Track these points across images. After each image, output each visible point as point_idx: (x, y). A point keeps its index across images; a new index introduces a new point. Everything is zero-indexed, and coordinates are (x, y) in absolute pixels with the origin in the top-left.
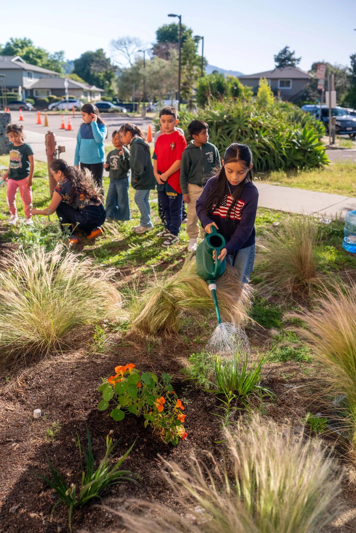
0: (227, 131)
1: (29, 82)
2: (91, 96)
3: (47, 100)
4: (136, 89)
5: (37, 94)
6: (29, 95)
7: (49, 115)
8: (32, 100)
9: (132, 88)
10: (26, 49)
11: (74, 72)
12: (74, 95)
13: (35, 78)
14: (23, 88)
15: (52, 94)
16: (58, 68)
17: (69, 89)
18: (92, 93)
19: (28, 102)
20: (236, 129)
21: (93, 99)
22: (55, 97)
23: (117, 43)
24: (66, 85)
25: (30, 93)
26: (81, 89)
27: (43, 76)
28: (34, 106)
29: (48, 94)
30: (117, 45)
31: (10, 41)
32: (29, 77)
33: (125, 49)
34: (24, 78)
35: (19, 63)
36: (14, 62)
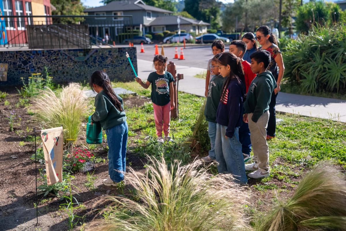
0: (332, 55)
1: (148, 21)
2: (198, 30)
3: (163, 35)
4: (239, 21)
5: (154, 30)
6: (148, 31)
7: (164, 47)
8: (150, 36)
9: (235, 20)
11: (184, 10)
12: (185, 29)
13: (153, 16)
14: (143, 26)
15: (167, 30)
16: (171, 8)
17: (181, 25)
18: (199, 27)
19: (147, 37)
20: (341, 52)
21: (200, 32)
22: (169, 32)
24: (179, 21)
25: (149, 29)
26: (191, 24)
27: (159, 14)
28: (152, 40)
29: (163, 30)
32: (148, 16)
34: (144, 18)
35: (140, 5)
36: (138, 5)
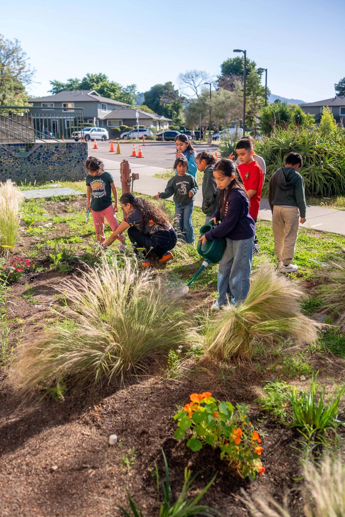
1: (103, 114)
2: (160, 125)
3: (119, 130)
4: (203, 118)
5: (111, 124)
6: (103, 125)
9: (199, 117)
10: (101, 84)
11: (144, 104)
12: (144, 124)
13: (108, 109)
14: (98, 119)
15: (124, 124)
16: (129, 100)
18: (161, 123)
23: (185, 76)
25: (103, 123)
26: (152, 119)
27: (116, 107)
29: (120, 124)
30: (185, 78)
31: (86, 77)
32: (103, 109)
33: (192, 82)
34: (99, 110)
35: (94, 96)
36: (91, 95)
